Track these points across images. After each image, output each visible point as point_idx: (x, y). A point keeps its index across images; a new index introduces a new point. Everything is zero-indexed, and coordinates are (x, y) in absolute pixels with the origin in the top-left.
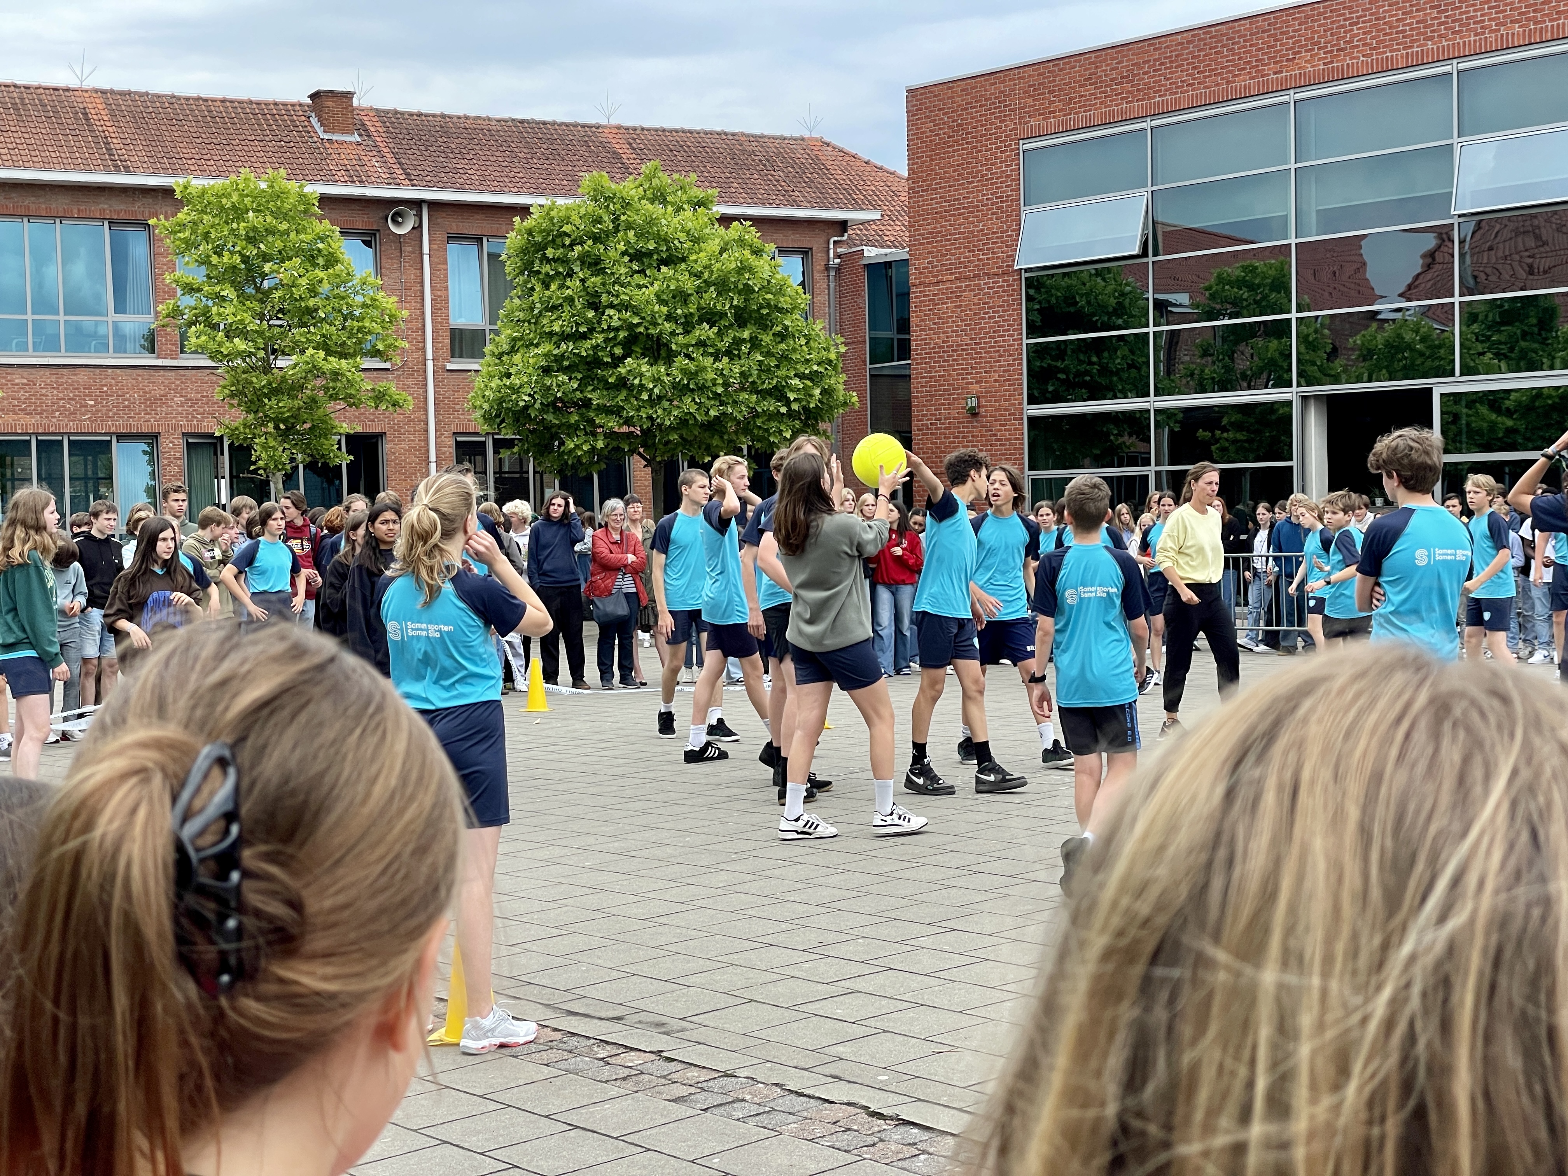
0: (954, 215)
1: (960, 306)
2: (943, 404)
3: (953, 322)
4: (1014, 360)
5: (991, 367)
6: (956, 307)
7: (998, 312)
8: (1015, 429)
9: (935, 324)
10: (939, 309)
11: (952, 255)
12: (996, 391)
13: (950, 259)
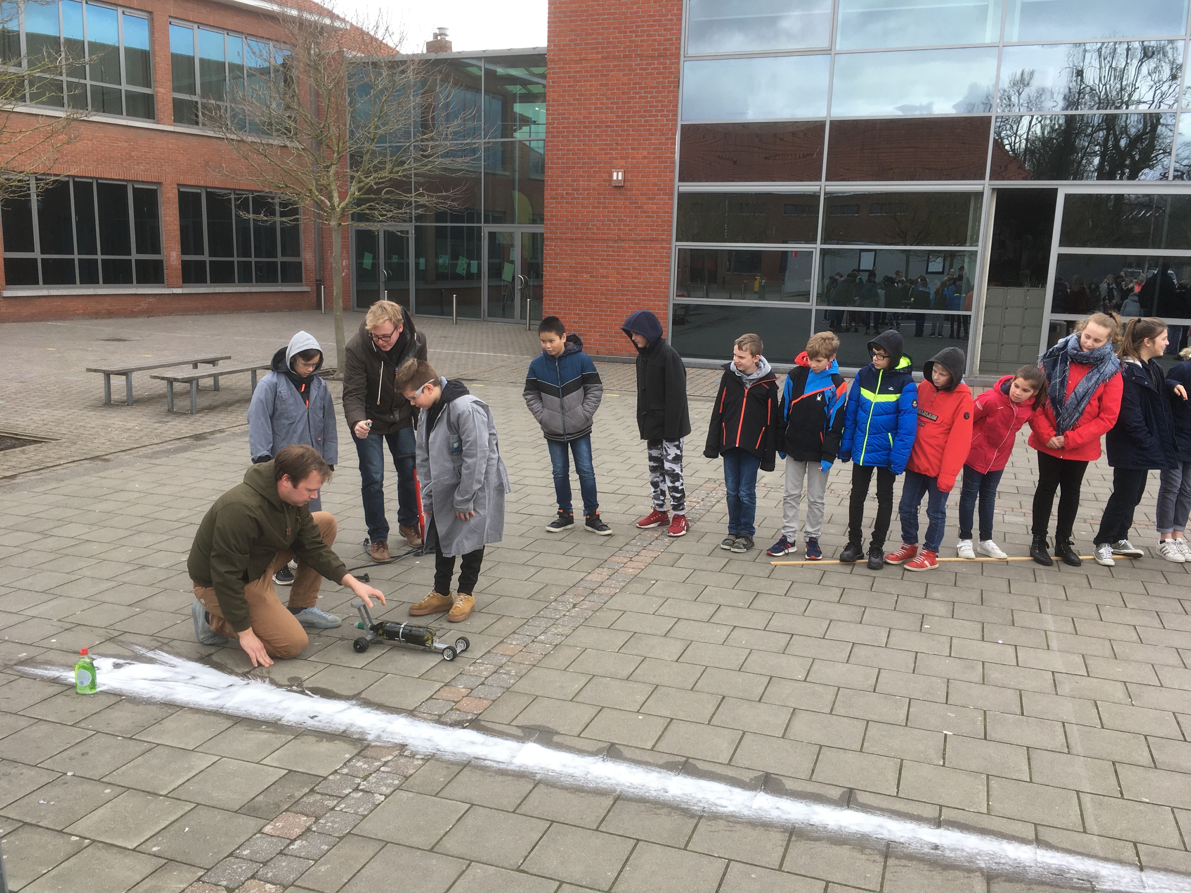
1: (607, 85)
2: (581, 176)
4: (667, 139)
5: (640, 144)
6: (601, 85)
7: (651, 92)
8: (665, 204)
9: (575, 100)
10: (581, 86)
11: (599, 34)
12: (645, 168)
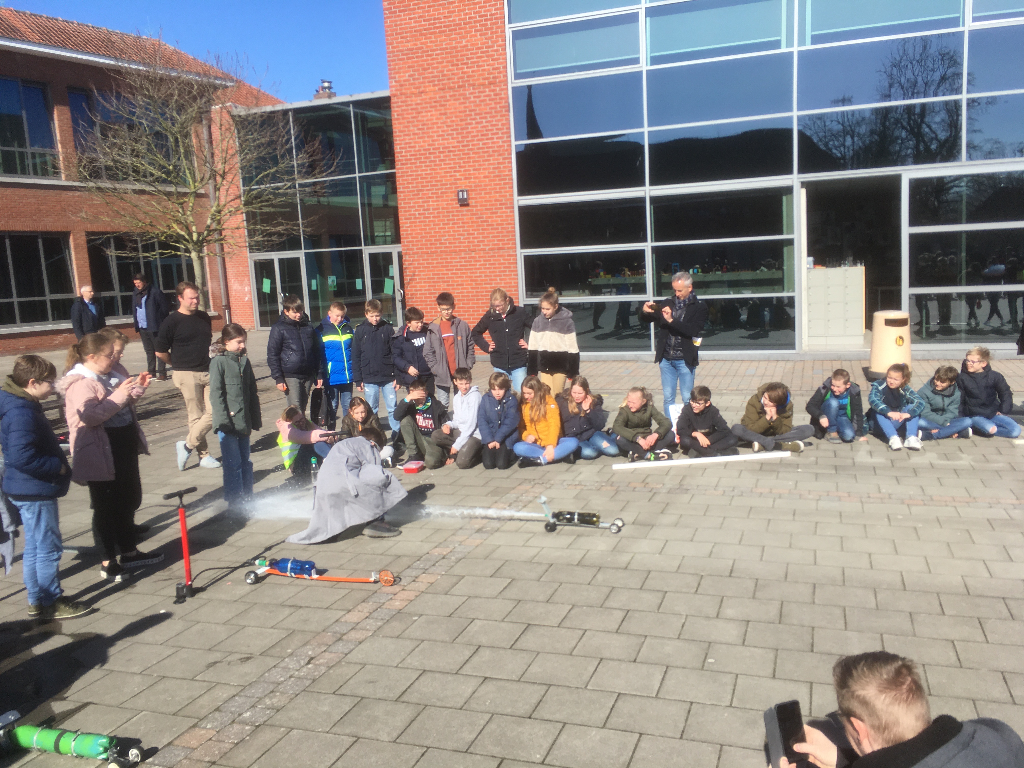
0: (435, 33)
1: (445, 114)
2: (430, 198)
3: (438, 127)
4: (504, 159)
5: (480, 165)
6: (441, 114)
8: (506, 216)
9: (419, 129)
10: (423, 117)
11: (434, 68)
12: (486, 185)
13: (432, 73)
